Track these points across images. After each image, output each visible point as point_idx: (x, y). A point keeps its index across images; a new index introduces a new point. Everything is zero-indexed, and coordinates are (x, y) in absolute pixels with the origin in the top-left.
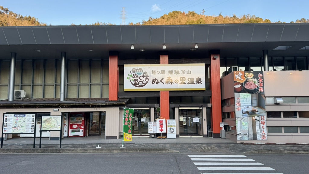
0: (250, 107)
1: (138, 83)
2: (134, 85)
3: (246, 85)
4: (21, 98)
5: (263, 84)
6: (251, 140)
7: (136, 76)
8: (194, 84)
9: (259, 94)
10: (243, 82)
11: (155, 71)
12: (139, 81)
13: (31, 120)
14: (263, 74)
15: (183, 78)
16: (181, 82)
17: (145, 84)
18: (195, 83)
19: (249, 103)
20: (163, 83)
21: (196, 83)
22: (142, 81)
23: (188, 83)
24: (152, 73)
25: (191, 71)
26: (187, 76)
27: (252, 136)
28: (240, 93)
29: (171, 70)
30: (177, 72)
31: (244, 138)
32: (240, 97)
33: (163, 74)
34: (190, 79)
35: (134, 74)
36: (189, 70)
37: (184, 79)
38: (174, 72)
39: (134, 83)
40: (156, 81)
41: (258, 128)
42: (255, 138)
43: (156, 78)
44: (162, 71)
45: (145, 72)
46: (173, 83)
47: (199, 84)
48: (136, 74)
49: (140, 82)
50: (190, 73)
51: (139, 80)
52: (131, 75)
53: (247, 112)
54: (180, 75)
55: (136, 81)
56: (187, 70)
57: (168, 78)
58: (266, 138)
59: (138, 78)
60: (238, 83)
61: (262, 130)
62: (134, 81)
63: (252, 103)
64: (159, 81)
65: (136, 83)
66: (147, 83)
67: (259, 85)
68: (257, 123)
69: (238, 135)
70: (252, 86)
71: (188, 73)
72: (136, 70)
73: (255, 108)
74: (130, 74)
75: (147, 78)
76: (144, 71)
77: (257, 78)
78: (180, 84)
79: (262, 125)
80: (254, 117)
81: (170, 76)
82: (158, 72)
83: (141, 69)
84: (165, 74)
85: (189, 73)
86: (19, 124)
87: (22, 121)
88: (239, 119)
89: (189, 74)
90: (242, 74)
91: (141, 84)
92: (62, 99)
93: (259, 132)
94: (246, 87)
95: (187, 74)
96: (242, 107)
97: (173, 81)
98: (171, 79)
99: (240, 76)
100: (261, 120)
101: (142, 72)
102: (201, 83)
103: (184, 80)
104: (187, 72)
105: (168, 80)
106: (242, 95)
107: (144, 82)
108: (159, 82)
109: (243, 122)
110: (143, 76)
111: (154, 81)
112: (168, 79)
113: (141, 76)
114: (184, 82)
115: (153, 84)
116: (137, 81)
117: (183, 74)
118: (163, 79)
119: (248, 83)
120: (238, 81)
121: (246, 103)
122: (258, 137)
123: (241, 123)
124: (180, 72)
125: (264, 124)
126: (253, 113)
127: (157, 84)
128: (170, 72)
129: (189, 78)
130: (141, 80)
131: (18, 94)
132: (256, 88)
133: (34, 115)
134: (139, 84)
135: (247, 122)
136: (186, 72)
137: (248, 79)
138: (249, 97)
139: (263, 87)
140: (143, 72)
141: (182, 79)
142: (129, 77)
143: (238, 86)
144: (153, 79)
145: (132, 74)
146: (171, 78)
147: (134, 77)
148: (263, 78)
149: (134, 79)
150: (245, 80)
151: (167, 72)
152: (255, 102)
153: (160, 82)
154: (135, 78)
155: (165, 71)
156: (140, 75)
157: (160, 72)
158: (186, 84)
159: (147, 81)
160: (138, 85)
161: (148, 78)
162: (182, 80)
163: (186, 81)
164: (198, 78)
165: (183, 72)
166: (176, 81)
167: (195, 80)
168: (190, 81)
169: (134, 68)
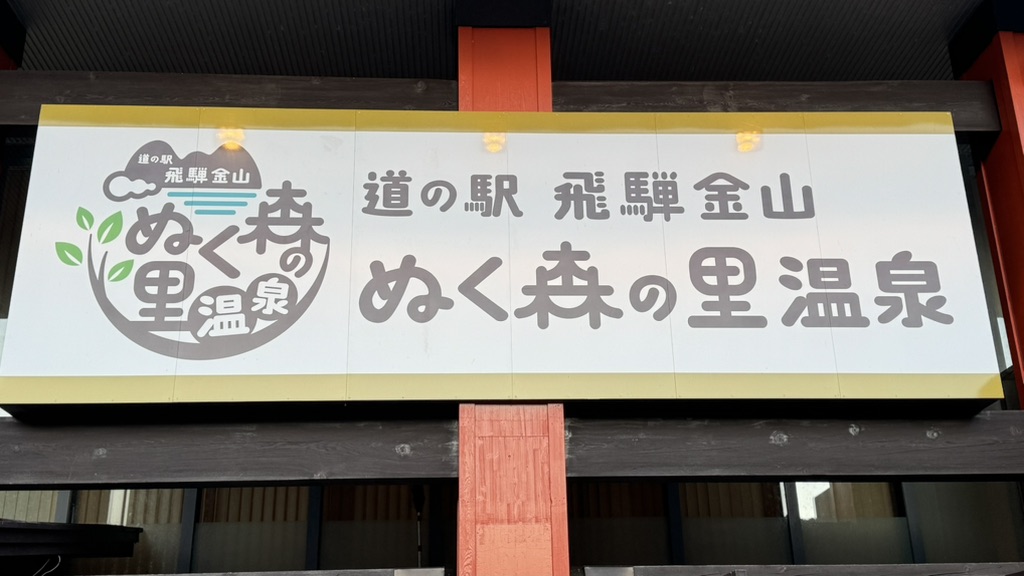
1: (186, 305)
2: (136, 332)
7: (173, 228)
8: (865, 323)
11: (398, 182)
12: (199, 288)
15: (731, 262)
16: (706, 306)
17: (282, 323)
18: (871, 310)
20: (499, 314)
21: (884, 319)
22: (242, 283)
23: (789, 319)
24: (372, 198)
25: (807, 192)
26: (765, 241)
29: (587, 177)
30: (654, 197)
33: (492, 210)
34: (803, 276)
35: (154, 205)
36: (785, 179)
37: (735, 271)
38: (615, 195)
39: (131, 308)
40: (416, 288)
43: (409, 261)
44: (479, 183)
45: (287, 194)
46: (617, 313)
47: (912, 322)
48: (168, 212)
49: (215, 292)
50: (799, 206)
51: (208, 276)
52: (117, 219)
54: (693, 230)
55: (165, 282)
56: (758, 175)
57: (548, 256)
59: (191, 255)
62: (141, 281)
64: (450, 290)
65: (161, 312)
66: (297, 308)
71: (778, 206)
72: (177, 162)
74: (103, 210)
75: (305, 250)
76: (271, 180)
78: (695, 322)
81: (579, 232)
82: (437, 193)
84: (517, 213)
85: (791, 204)
89: (789, 213)
91: (227, 320)
95: (769, 212)
97: (609, 291)
98: (583, 265)
101: (256, 182)
102: (935, 312)
103: (735, 281)
104: (766, 192)
105: (553, 274)
107: (271, 299)
108: (448, 304)
110: (261, 235)
112: (550, 265)
113: (232, 230)
114: (746, 306)
115: (377, 316)
116: (172, 290)
117: (724, 215)
118: (493, 264)
124: (693, 200)
127: (425, 318)
128: (579, 197)
129: (790, 263)
130: (233, 273)
134: (196, 321)
136: (750, 201)
140: (266, 186)
141: (709, 271)
142: (79, 238)
144: (376, 267)
145: (129, 210)
146: (585, 256)
147: (141, 239)
149: (140, 261)
151: (537, 193)
153: (461, 301)
154: (158, 253)
155: (513, 179)
156: (220, 224)
157: (464, 195)
158: (759, 322)
159: (303, 285)
160: (186, 337)
161: (317, 250)
162: (711, 280)
163: (769, 297)
164: (903, 259)
165: (723, 195)
166: (652, 295)
167: (865, 285)
168: (806, 289)
169: (158, 147)
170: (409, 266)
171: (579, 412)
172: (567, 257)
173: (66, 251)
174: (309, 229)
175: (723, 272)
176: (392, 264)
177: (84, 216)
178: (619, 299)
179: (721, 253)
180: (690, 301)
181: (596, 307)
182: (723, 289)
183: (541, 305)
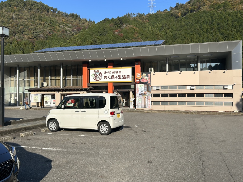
0: (143, 91)
2: (95, 80)
3: (141, 80)
4: (44, 86)
5: (150, 79)
6: (143, 108)
7: (96, 75)
9: (148, 85)
10: (140, 78)
11: (105, 72)
13: (40, 97)
14: (150, 74)
17: (101, 79)
18: (126, 78)
19: (143, 89)
20: (110, 78)
26: (122, 74)
27: (143, 106)
28: (138, 84)
30: (117, 72)
31: (139, 107)
32: (139, 86)
33: (109, 73)
34: (123, 76)
38: (115, 72)
39: (95, 78)
40: (106, 77)
41: (146, 102)
42: (145, 107)
44: (109, 72)
45: (100, 73)
47: (128, 78)
48: (96, 74)
51: (97, 77)
53: (142, 94)
54: (118, 74)
56: (122, 71)
58: (150, 107)
59: (97, 76)
60: (138, 79)
61: (149, 103)
63: (144, 89)
64: (108, 77)
66: (101, 78)
67: (148, 80)
68: (146, 100)
69: (137, 105)
70: (145, 80)
73: (146, 92)
74: (93, 74)
76: (100, 72)
77: (148, 76)
79: (149, 100)
80: (145, 96)
81: (113, 74)
82: (107, 72)
83: (98, 71)
85: (123, 72)
86: (36, 98)
87: (37, 97)
88: (137, 97)
90: (140, 74)
91: (98, 79)
92: (62, 87)
93: (147, 104)
94: (142, 81)
96: (139, 92)
99: (139, 75)
100: (148, 98)
106: (139, 85)
107: (100, 78)
109: (139, 99)
110: (99, 75)
111: (105, 77)
115: (105, 79)
118: (109, 76)
119: (143, 79)
120: (138, 78)
121: (141, 89)
122: (146, 106)
123: (138, 100)
124: (119, 72)
125: (150, 100)
126: (145, 94)
128: (113, 72)
131: (42, 84)
132: (147, 81)
133: (41, 95)
134: (97, 79)
135: (141, 99)
136: (121, 72)
137: (143, 77)
138: (143, 86)
139: (150, 81)
142: (92, 75)
143: (138, 81)
145: (94, 74)
148: (150, 76)
149: (95, 76)
150: (141, 77)
151: (111, 72)
152: (146, 89)
153: (108, 78)
158: (121, 79)
159: (101, 77)
160: (97, 80)
163: (122, 77)
164: (128, 75)
165: (120, 72)
166: (116, 77)
167: (126, 77)
168: (123, 77)
169: (95, 71)
170: (106, 76)
171: (113, 83)
172: (113, 75)
173: (92, 76)
174: (101, 74)
175: (120, 76)
176: (105, 76)
177: (92, 74)
178: (115, 78)
179: (120, 75)
180: (118, 78)
181: (114, 78)
182: (120, 77)
183: (112, 78)
